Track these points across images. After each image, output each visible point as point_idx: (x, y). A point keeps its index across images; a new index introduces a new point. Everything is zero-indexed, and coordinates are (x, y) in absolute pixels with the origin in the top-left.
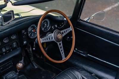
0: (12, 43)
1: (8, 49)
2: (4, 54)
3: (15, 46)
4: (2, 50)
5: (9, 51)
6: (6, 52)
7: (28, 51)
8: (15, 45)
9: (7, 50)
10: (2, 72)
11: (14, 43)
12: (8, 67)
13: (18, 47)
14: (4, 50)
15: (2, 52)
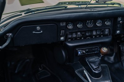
0: (105, 29)
1: (99, 33)
2: (94, 37)
3: (106, 33)
4: (92, 33)
5: (100, 35)
6: (96, 36)
7: (121, 48)
8: (107, 31)
9: (98, 35)
10: (87, 55)
11: (107, 30)
12: (94, 52)
13: (110, 35)
14: (94, 33)
15: (92, 34)
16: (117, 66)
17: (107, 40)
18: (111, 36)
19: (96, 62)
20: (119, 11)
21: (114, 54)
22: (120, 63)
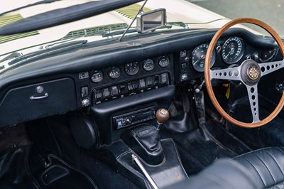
0: (160, 74)
1: (151, 83)
2: (142, 91)
3: (164, 80)
4: (139, 84)
5: (153, 87)
6: (145, 89)
8: (164, 78)
9: (149, 86)
10: (133, 125)
11: (164, 76)
12: (146, 118)
13: (170, 84)
14: (142, 84)
15: (138, 86)
16: (192, 136)
17: (166, 93)
18: (173, 86)
19: (152, 135)
20: (181, 41)
21: (186, 115)
22: (198, 130)
